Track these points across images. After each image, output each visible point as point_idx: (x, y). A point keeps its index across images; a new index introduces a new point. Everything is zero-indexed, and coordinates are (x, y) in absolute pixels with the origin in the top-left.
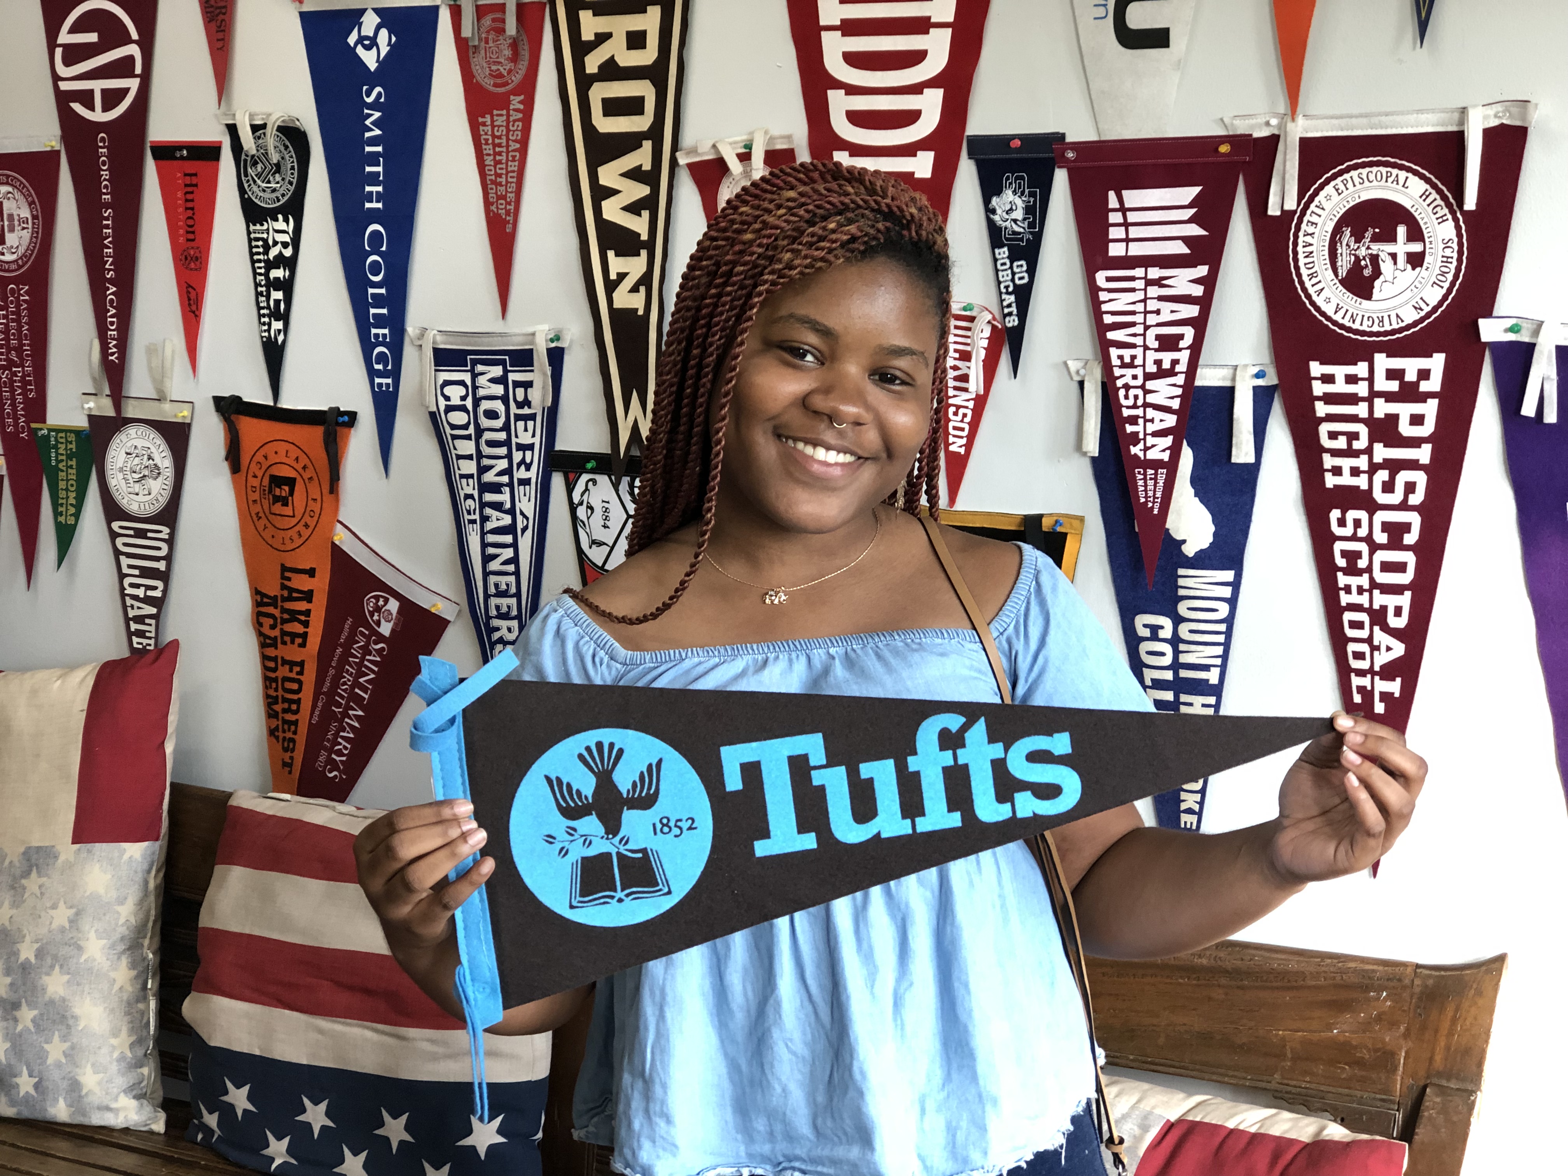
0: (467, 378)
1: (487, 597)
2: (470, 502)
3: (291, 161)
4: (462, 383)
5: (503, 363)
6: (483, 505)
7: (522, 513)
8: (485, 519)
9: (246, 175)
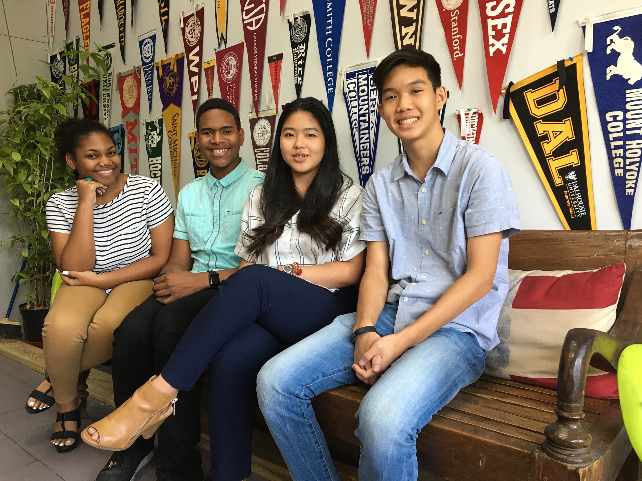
0: (356, 80)
1: (360, 151)
2: (356, 121)
3: (305, 26)
4: (354, 83)
5: (367, 73)
6: (359, 122)
7: (372, 122)
8: (360, 126)
9: (293, 34)
